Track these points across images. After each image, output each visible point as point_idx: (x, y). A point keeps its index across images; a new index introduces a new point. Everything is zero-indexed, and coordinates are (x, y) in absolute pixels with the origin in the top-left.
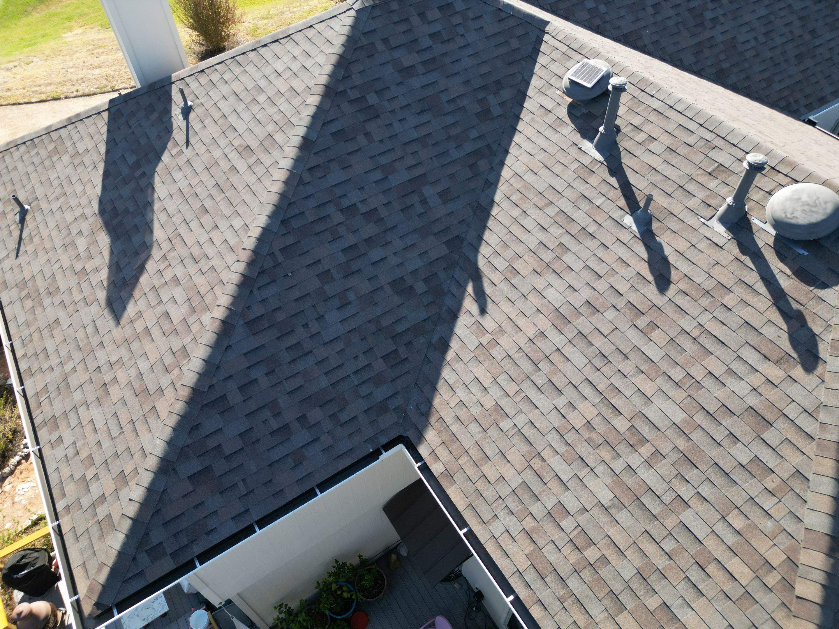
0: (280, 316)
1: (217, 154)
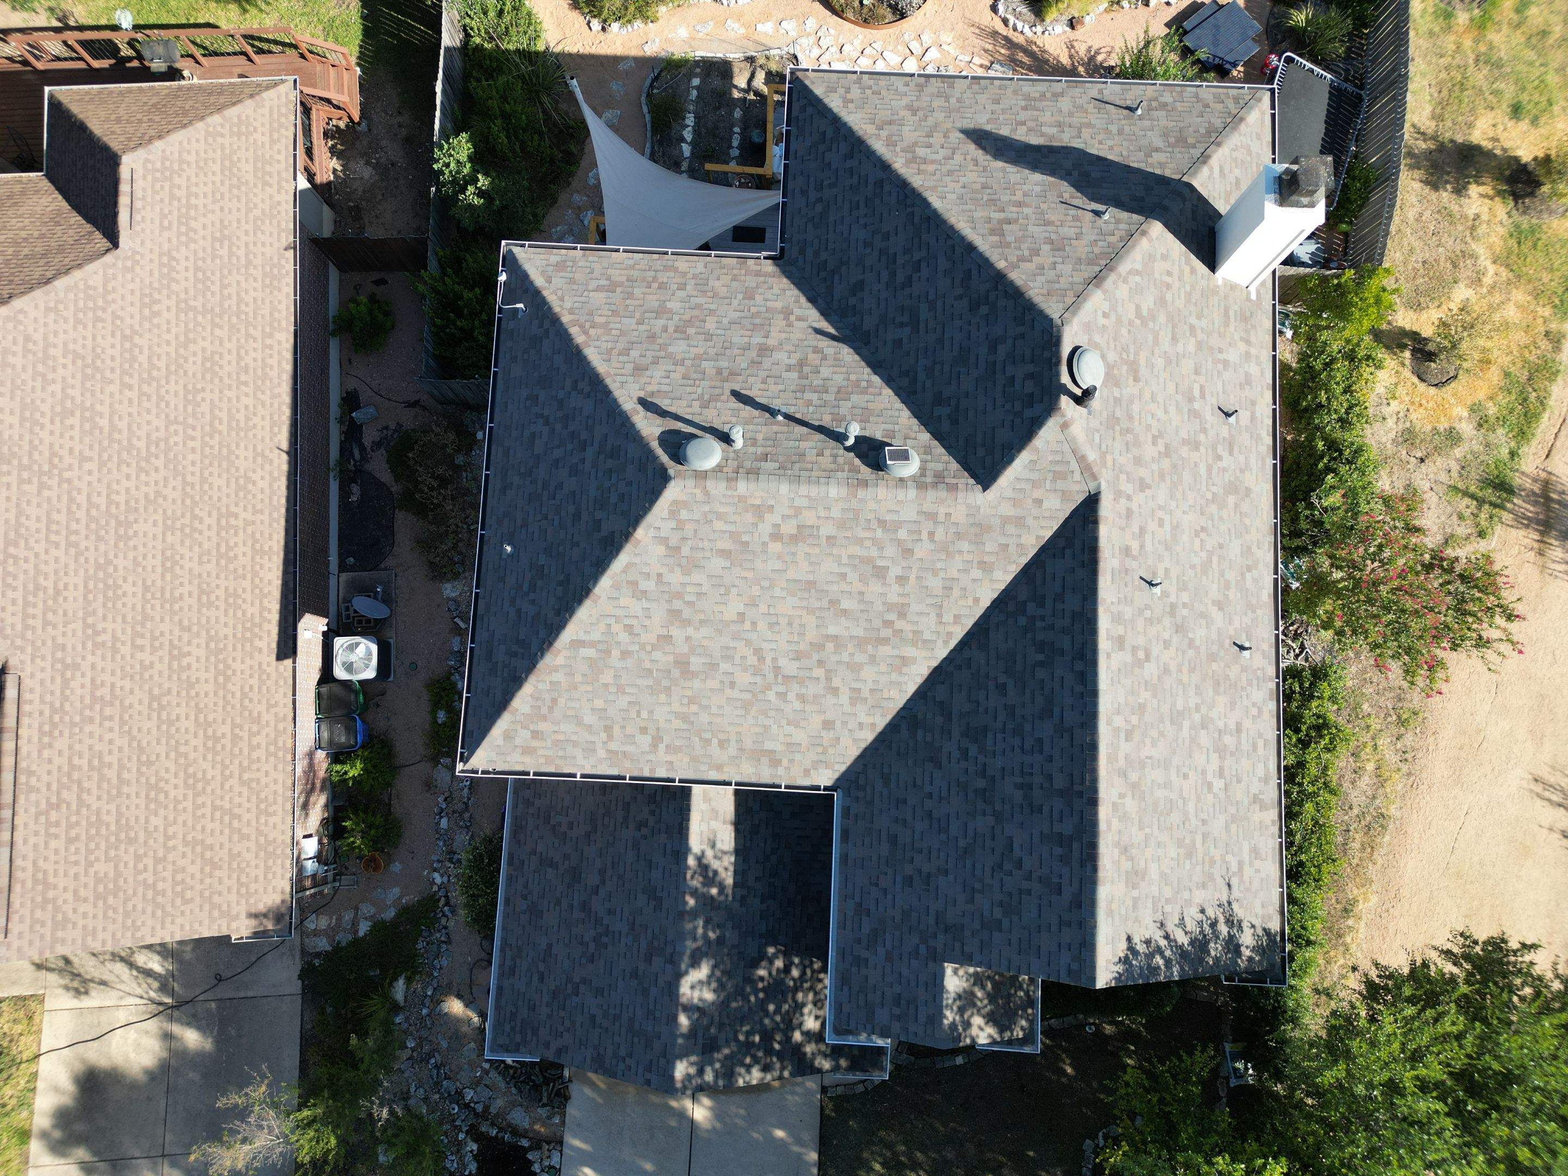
0: (877, 201)
1: (1028, 210)
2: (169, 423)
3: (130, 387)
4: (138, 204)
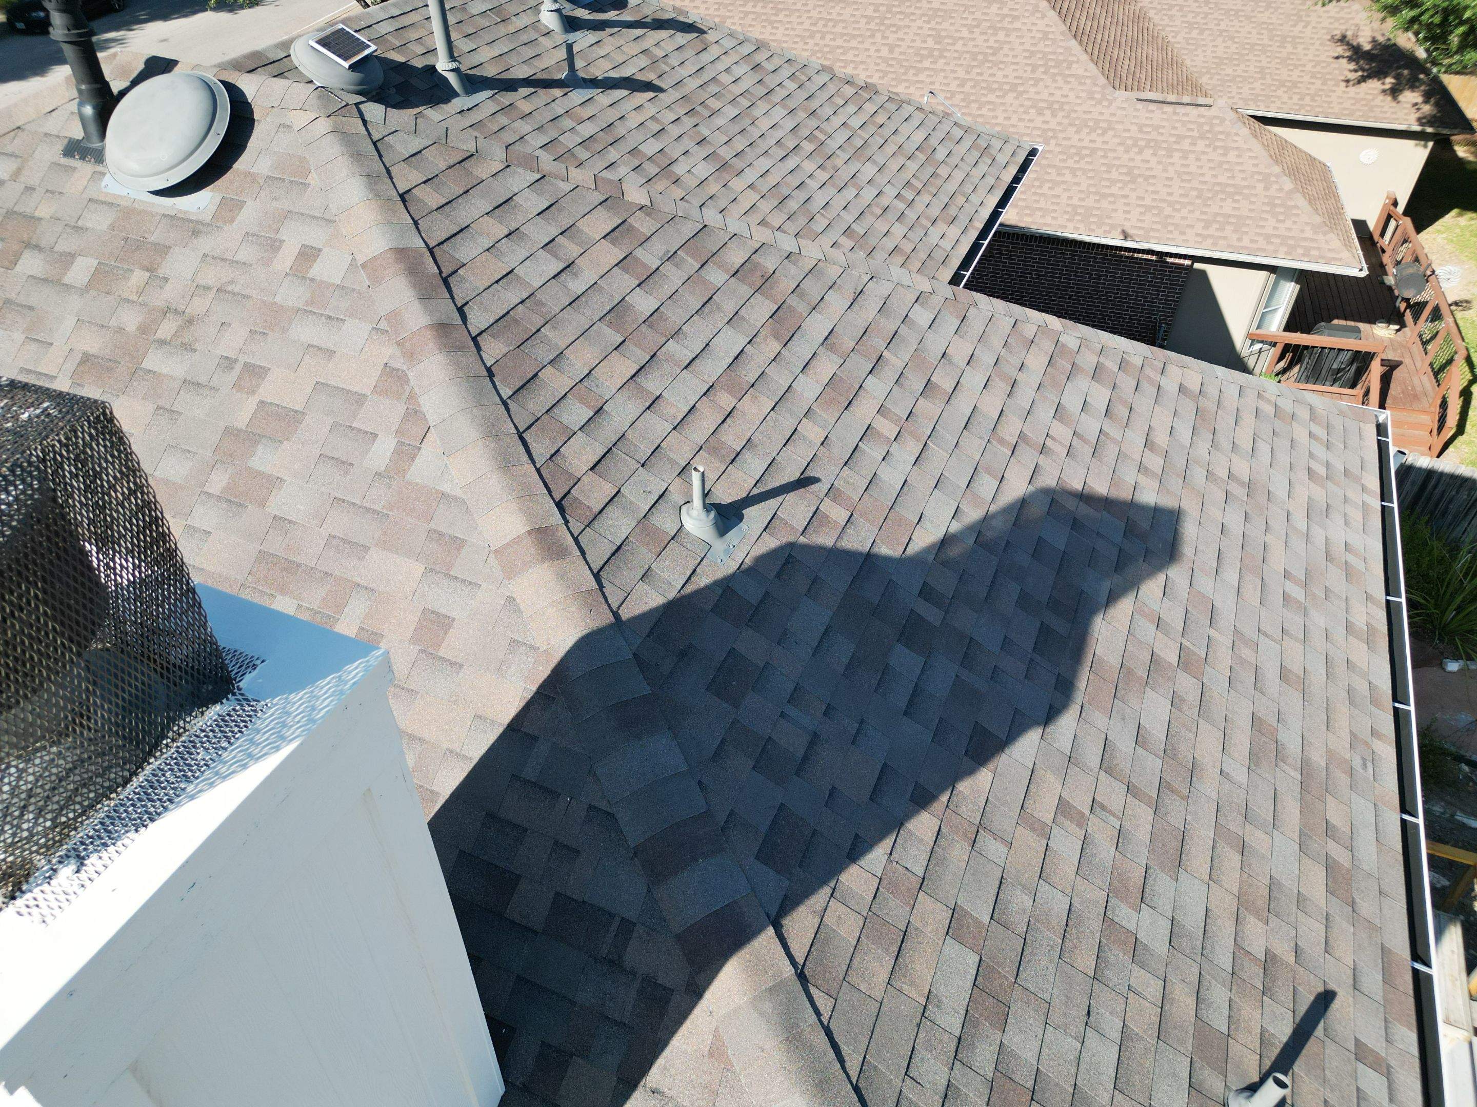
1: (808, 388)
4: (1169, 109)
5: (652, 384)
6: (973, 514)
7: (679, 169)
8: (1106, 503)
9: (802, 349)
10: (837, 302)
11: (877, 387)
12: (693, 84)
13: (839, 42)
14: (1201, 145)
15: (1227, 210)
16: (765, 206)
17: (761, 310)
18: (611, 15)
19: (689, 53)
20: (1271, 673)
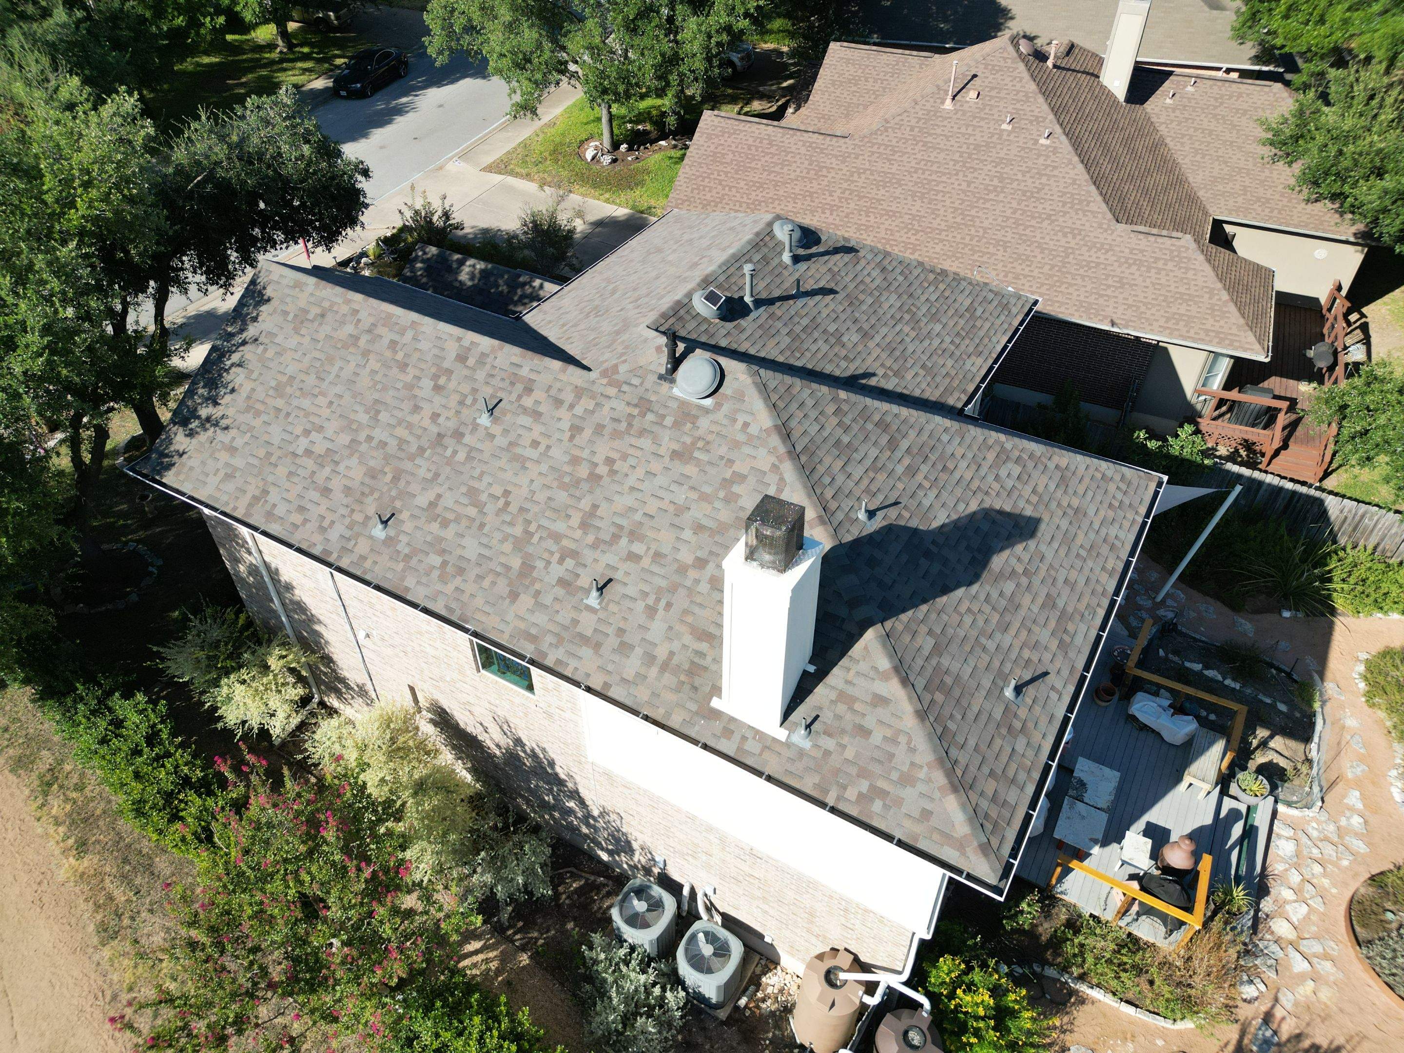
1: (900, 469)
2: (985, 230)
3: (1014, 213)
4: (1152, 238)
5: (849, 469)
6: (954, 517)
7: (845, 339)
8: (1008, 515)
9: (898, 454)
10: (912, 434)
11: (924, 468)
12: (852, 286)
13: (934, 177)
14: (1170, 265)
15: (1182, 311)
16: (884, 355)
17: (884, 439)
18: (814, 250)
19: (850, 266)
20: (1061, 580)
